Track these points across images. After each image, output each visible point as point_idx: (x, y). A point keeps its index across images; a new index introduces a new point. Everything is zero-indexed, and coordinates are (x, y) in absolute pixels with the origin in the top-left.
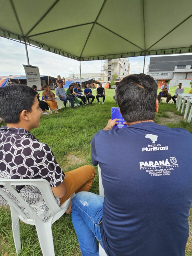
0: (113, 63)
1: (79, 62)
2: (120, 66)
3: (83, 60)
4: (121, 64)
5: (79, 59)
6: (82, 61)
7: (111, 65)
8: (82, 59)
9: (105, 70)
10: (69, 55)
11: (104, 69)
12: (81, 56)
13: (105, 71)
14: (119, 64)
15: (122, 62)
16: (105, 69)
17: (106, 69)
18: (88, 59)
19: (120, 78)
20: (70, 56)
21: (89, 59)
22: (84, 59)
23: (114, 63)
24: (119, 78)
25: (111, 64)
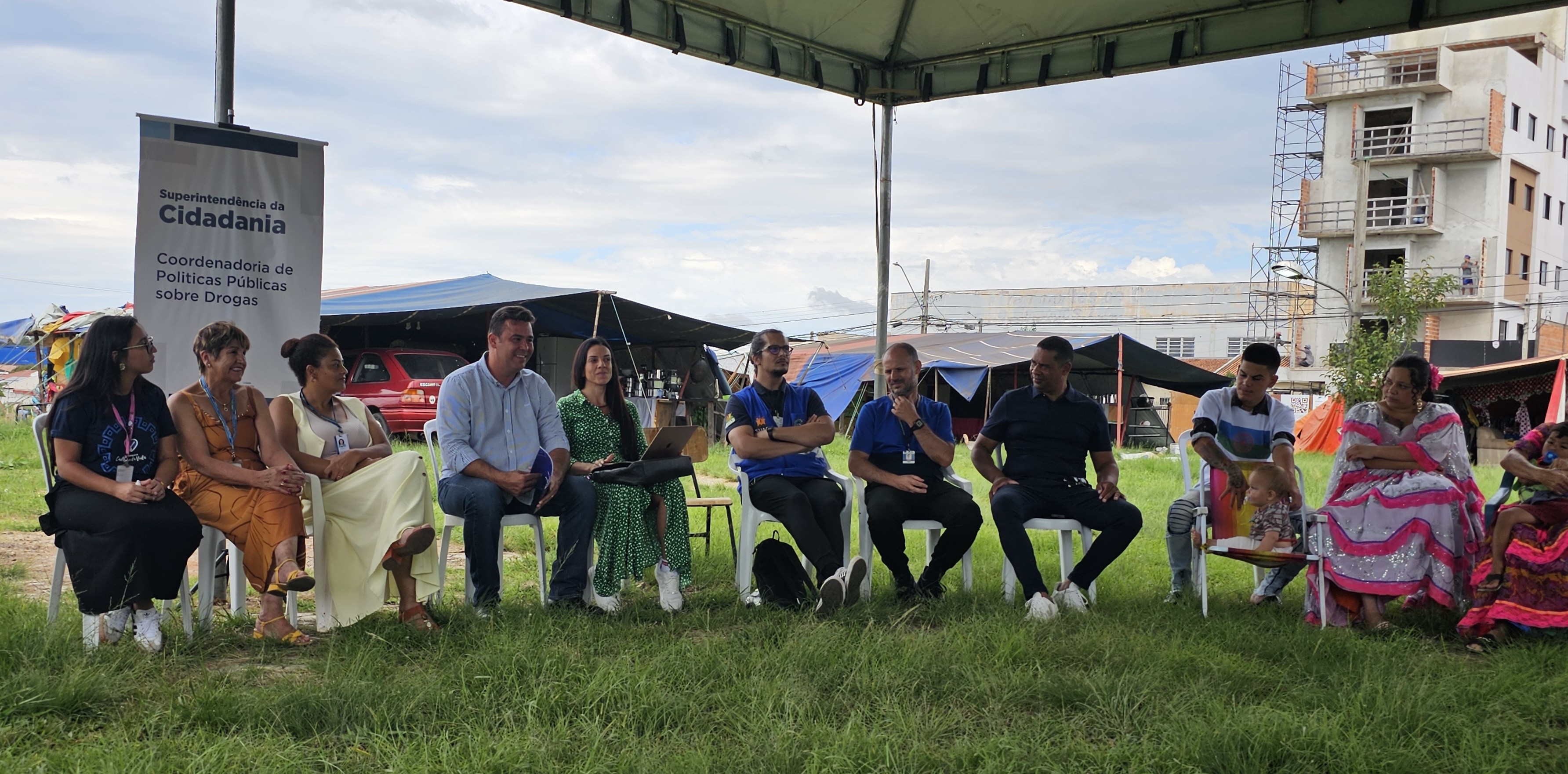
0: (1424, 165)
1: (879, 108)
2: (1521, 192)
3: (927, 94)
4: (1535, 173)
5: (874, 77)
6: (911, 99)
7: (1398, 188)
8: (907, 80)
9: (1313, 242)
10: (752, 34)
11: (1304, 235)
12: (904, 46)
13: (1315, 250)
14: (1514, 163)
15: (1549, 145)
16: (1312, 228)
17: (1329, 228)
18: (984, 70)
19: (1530, 335)
20: (754, 50)
21: (994, 75)
22: (938, 80)
23: (1444, 162)
24: (1512, 335)
25: (1407, 173)
